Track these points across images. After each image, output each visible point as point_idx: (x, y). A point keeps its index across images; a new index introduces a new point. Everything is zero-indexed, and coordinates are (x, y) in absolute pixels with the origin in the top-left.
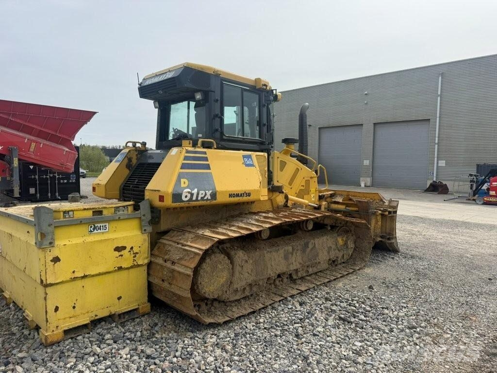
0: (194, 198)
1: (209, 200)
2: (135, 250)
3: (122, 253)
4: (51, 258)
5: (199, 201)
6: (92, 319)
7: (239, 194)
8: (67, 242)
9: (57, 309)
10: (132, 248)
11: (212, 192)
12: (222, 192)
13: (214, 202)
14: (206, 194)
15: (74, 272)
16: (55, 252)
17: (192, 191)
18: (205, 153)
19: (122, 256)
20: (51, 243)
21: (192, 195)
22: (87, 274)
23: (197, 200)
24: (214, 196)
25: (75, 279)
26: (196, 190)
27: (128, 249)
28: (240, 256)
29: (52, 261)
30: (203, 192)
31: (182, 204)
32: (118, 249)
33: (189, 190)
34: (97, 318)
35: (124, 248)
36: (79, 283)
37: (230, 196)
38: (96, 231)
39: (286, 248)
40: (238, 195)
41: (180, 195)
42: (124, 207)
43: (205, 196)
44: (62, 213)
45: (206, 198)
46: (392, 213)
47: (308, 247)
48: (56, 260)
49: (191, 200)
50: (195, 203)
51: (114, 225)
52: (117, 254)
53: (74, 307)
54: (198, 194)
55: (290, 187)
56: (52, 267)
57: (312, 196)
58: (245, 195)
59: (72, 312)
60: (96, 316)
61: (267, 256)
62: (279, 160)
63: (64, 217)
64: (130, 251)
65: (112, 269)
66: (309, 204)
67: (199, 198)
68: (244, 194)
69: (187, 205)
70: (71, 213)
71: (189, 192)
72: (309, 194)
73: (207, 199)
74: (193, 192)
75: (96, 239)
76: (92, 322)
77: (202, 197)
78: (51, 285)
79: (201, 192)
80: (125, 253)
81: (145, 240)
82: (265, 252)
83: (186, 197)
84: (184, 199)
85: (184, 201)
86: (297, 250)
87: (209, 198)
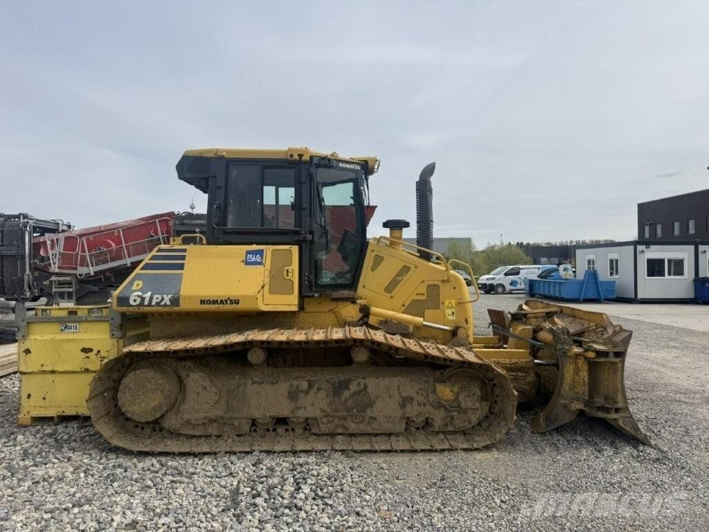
0: (146, 302)
1: (168, 306)
2: (103, 354)
3: (89, 354)
4: (24, 349)
5: (153, 306)
6: (59, 414)
7: (217, 301)
8: (38, 337)
9: (29, 396)
10: (99, 351)
11: (172, 297)
12: (189, 298)
13: (176, 309)
14: (163, 299)
15: (42, 365)
16: (27, 345)
17: (143, 294)
18: (185, 250)
19: (88, 357)
20: (23, 336)
21: (143, 299)
22: (55, 369)
23: (150, 305)
24: (175, 301)
25: (44, 372)
26: (149, 294)
27: (95, 351)
28: (195, 379)
29: (24, 352)
30: (159, 297)
31: (130, 309)
32: (85, 350)
33: (140, 293)
34: (63, 414)
35: (91, 350)
36: (51, 377)
37: (202, 302)
38: (66, 330)
39: (295, 383)
40: (215, 302)
41: (127, 299)
42: (99, 309)
43: (161, 301)
44: (40, 311)
45: (163, 303)
46: (611, 354)
47: (347, 388)
48: (28, 351)
49: (141, 304)
50: (148, 308)
51: (84, 325)
52: (83, 355)
53: (44, 399)
54: (151, 298)
55: (389, 295)
56: (24, 357)
57: (449, 312)
58: (229, 302)
59: (43, 403)
60: (63, 412)
61: (251, 388)
62: (373, 254)
63: (42, 314)
64: (96, 355)
65: (78, 370)
66: (425, 323)
67: (153, 303)
68: (226, 301)
69: (136, 310)
70: (48, 312)
71: (139, 296)
72: (438, 307)
73: (165, 305)
74: (144, 296)
75: (65, 338)
76: (59, 417)
77: (157, 303)
78: (25, 373)
79: (155, 297)
80: (91, 355)
81: (113, 345)
82: (250, 382)
83: (135, 301)
84: (132, 302)
85: (132, 306)
86: (319, 389)
87: (168, 303)
